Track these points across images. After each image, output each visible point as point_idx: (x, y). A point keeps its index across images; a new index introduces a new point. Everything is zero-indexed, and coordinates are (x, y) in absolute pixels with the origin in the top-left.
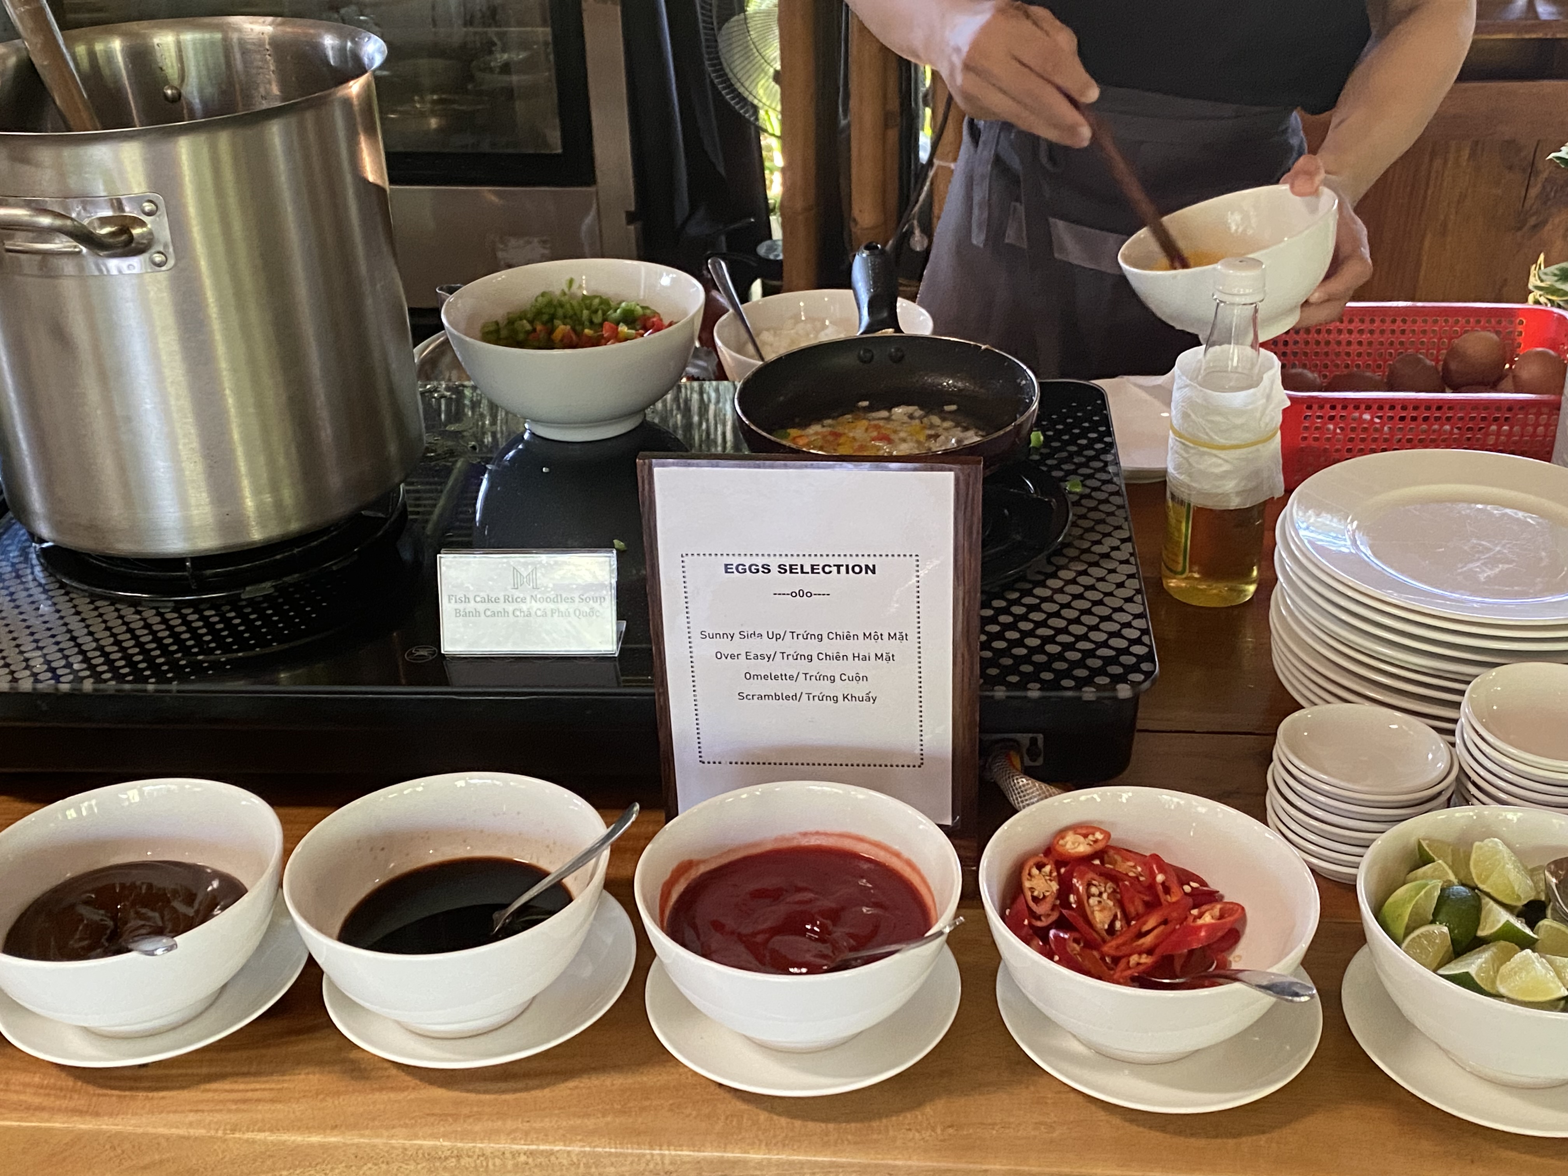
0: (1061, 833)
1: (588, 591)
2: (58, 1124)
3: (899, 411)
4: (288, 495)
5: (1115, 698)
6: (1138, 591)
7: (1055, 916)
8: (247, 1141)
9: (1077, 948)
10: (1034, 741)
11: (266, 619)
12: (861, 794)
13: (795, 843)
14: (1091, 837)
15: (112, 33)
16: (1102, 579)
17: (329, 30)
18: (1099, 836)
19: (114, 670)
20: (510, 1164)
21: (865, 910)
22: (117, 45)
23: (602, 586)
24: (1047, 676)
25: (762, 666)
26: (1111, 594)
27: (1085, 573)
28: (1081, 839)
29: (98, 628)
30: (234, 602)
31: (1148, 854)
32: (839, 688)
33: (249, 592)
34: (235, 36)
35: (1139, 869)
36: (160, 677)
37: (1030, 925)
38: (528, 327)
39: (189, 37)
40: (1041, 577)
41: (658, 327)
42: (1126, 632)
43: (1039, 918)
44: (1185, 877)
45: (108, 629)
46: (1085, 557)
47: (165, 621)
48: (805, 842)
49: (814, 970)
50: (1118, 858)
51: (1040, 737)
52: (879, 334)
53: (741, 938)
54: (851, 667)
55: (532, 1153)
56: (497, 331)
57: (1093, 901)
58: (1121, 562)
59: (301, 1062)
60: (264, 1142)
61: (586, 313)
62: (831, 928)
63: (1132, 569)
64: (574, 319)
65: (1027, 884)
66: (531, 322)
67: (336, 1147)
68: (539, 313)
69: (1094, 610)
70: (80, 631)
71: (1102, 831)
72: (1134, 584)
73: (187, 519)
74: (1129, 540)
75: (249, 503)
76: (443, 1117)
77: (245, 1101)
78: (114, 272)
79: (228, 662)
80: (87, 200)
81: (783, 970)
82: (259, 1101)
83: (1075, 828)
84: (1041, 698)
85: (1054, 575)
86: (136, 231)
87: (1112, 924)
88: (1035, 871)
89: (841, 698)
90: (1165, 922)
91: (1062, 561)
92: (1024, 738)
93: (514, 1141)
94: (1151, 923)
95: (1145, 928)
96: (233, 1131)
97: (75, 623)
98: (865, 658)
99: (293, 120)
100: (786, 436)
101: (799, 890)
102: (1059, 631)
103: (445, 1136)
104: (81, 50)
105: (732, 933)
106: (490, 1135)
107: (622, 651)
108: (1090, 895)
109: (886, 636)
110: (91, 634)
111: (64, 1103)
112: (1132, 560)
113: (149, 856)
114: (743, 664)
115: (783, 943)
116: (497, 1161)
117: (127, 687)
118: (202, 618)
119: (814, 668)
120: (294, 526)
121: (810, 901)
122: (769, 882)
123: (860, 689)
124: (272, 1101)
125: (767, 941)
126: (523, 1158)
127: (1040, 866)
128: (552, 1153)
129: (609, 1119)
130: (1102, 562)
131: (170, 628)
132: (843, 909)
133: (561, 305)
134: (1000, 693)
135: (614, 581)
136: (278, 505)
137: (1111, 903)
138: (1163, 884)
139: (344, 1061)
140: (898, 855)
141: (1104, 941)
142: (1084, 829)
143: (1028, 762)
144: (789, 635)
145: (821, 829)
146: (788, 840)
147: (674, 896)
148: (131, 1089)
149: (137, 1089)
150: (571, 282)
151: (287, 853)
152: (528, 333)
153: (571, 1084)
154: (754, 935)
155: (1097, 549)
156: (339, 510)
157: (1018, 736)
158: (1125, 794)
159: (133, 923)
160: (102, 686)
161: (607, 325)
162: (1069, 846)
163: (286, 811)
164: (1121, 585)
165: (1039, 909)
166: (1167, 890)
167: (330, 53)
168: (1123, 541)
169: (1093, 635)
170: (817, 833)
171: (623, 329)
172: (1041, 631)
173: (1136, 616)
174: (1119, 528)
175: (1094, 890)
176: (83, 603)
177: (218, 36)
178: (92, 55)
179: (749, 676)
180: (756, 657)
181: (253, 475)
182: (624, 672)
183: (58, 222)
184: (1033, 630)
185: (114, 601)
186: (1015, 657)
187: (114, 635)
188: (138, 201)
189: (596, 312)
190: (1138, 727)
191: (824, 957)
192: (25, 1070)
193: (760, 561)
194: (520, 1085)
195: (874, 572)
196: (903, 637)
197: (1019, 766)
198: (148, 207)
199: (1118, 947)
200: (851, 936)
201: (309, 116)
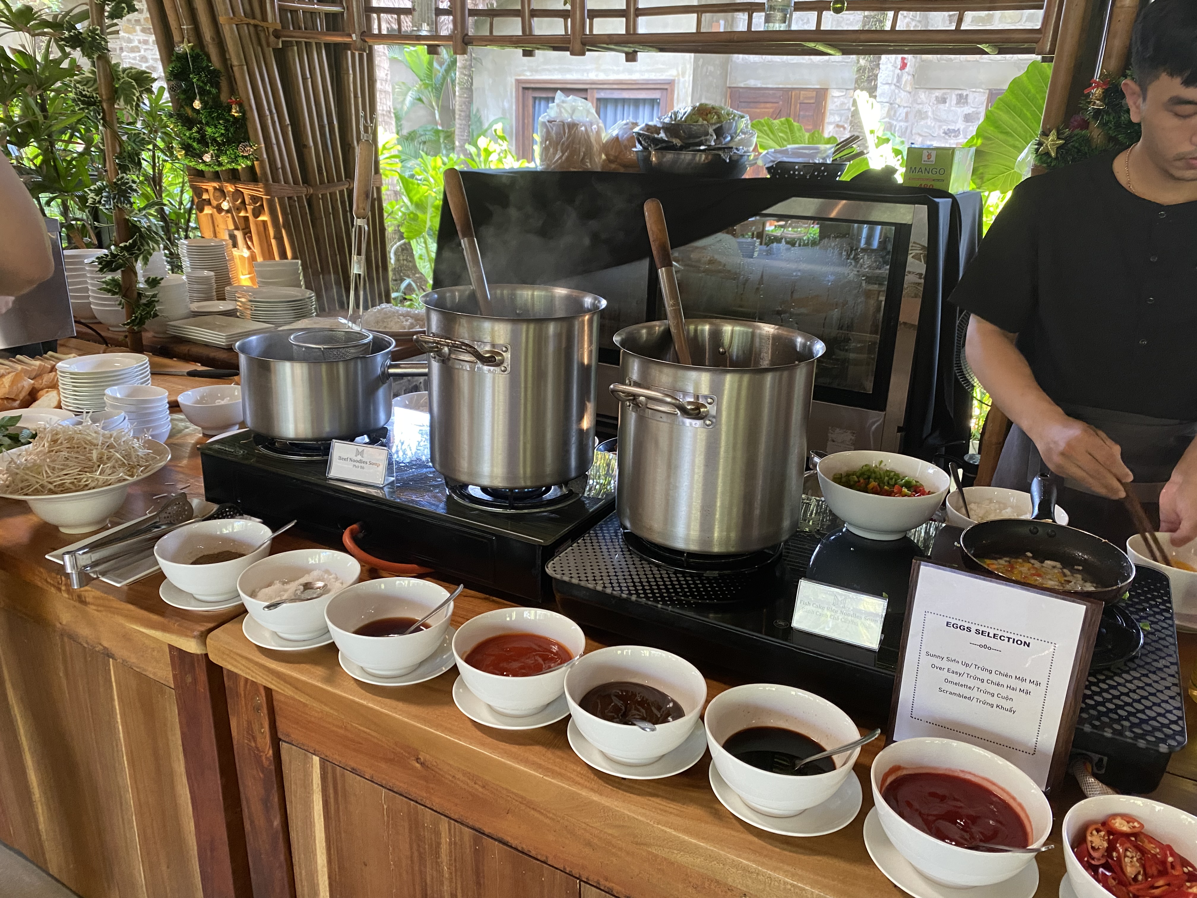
0: (1114, 816)
1: (869, 615)
2: (584, 793)
3: (1048, 563)
4: (733, 535)
5: (1158, 751)
6: (1179, 694)
7: (1103, 861)
8: (663, 830)
9: (1114, 883)
10: (1101, 760)
11: (713, 588)
12: (1000, 761)
13: (956, 774)
14: (1131, 824)
15: (706, 322)
16: (1157, 682)
17: (801, 335)
18: (1136, 824)
19: (645, 593)
20: (782, 886)
21: (991, 822)
22: (707, 327)
23: (877, 615)
24: (1117, 727)
25: (955, 678)
26: (1162, 692)
27: (1146, 675)
28: (1126, 823)
29: (641, 573)
30: (700, 576)
31: (1165, 844)
32: (995, 701)
33: (708, 574)
34: (758, 331)
35: (1158, 850)
36: (665, 603)
37: (1088, 861)
38: (856, 479)
39: (737, 328)
40: (1119, 671)
41: (923, 493)
42: (1169, 715)
43: (1093, 859)
44: (1185, 863)
45: (646, 574)
46: (1147, 667)
47: (669, 577)
48: (962, 775)
49: (958, 844)
50: (1146, 841)
51: (1105, 759)
52: (1043, 521)
53: (920, 814)
54: (1005, 692)
55: (793, 885)
56: (841, 478)
57: (1127, 859)
58: (1170, 675)
59: (693, 801)
60: (671, 834)
61: (886, 478)
62: (970, 826)
63: (1176, 681)
64: (880, 480)
65: (1089, 838)
66: (858, 477)
67: (702, 848)
68: (862, 474)
69: (1150, 697)
70: (634, 573)
71: (1139, 823)
72: (1176, 689)
73: (688, 535)
74: (1176, 664)
75: (716, 535)
76: (755, 852)
77: (665, 811)
78: (688, 424)
79: (694, 603)
80: (685, 394)
81: (943, 839)
82: (671, 813)
83: (1123, 816)
84: (1112, 739)
85: (1127, 672)
86: (702, 410)
87: (1136, 876)
88: (1095, 832)
89: (995, 706)
90: (1169, 885)
91: (1133, 666)
92: (1096, 757)
93: (786, 876)
94: (1161, 882)
95: (1157, 884)
96: (658, 824)
97: (632, 568)
98: (1013, 689)
99: (778, 374)
100: (985, 563)
101: (955, 799)
102: (1127, 704)
103: (754, 861)
104: (692, 327)
105: (917, 810)
106: (775, 869)
107: (880, 648)
108: (1125, 856)
109: (1028, 681)
110: (638, 575)
111: (588, 784)
112: (1177, 675)
113: (646, 683)
114: (945, 674)
115: (944, 825)
116: (776, 884)
117: (650, 603)
118: (687, 581)
119: (984, 686)
120: (732, 550)
121: (961, 807)
122: (940, 791)
123: (1007, 704)
124: (677, 815)
125: (935, 821)
126: (789, 887)
127: (1098, 831)
128: (804, 889)
129: (836, 883)
130: (1157, 672)
131: (671, 581)
132: (979, 817)
133: (875, 472)
134: (1087, 728)
135: (884, 614)
136: (728, 538)
137: (1138, 865)
138: (1172, 863)
139: (711, 808)
140: (1014, 799)
141: (1130, 884)
142: (1128, 818)
143: (1095, 771)
144: (973, 666)
145: (973, 771)
146: (953, 771)
147: (889, 780)
148: (616, 788)
149: (619, 789)
150: (881, 462)
151: (707, 702)
152: (856, 482)
153: (819, 858)
154: (928, 815)
155: (1155, 664)
156: (755, 547)
157: (1092, 755)
158: (1159, 807)
159: (634, 712)
160: (640, 600)
161: (896, 486)
162: (1117, 825)
163: (709, 681)
164: (1168, 688)
165: (1095, 854)
166: (1173, 867)
167: (798, 345)
168: (1172, 664)
169: (1148, 712)
170: (970, 773)
171: (905, 490)
172: (1116, 701)
173: (1176, 708)
174: (1171, 656)
175: (1128, 854)
176: (637, 560)
177: (751, 330)
178: (696, 330)
179: (946, 680)
180: (953, 672)
181: (721, 521)
182: (880, 659)
183: (674, 401)
184: (1111, 699)
185: (650, 563)
186: (1099, 711)
187: (647, 578)
188: (706, 397)
189: (892, 479)
190: (1167, 770)
191: (966, 840)
192: (574, 763)
193: (966, 625)
194: (794, 849)
195: (1028, 646)
196: (1038, 684)
197: (1090, 770)
198: (710, 400)
199: (1138, 890)
200: (981, 833)
201: (786, 374)
